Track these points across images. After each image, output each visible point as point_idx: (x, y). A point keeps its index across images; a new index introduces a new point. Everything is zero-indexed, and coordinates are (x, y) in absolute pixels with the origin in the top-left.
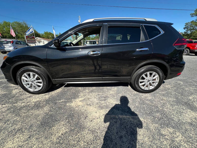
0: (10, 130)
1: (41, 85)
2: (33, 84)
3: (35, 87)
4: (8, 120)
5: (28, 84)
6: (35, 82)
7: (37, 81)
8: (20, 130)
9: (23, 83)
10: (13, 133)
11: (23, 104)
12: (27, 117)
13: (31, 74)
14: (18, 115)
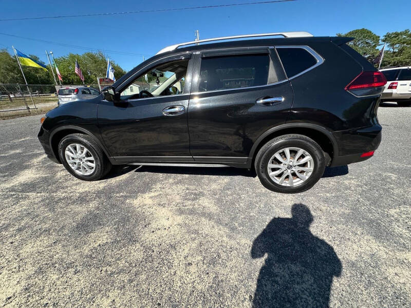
0: (35, 229)
1: (93, 165)
2: (81, 163)
3: (85, 169)
4: (37, 216)
5: (75, 163)
6: (84, 160)
7: (86, 159)
8: (47, 231)
9: (68, 161)
10: (37, 235)
11: (63, 195)
12: (63, 214)
13: (78, 146)
14: (52, 210)
